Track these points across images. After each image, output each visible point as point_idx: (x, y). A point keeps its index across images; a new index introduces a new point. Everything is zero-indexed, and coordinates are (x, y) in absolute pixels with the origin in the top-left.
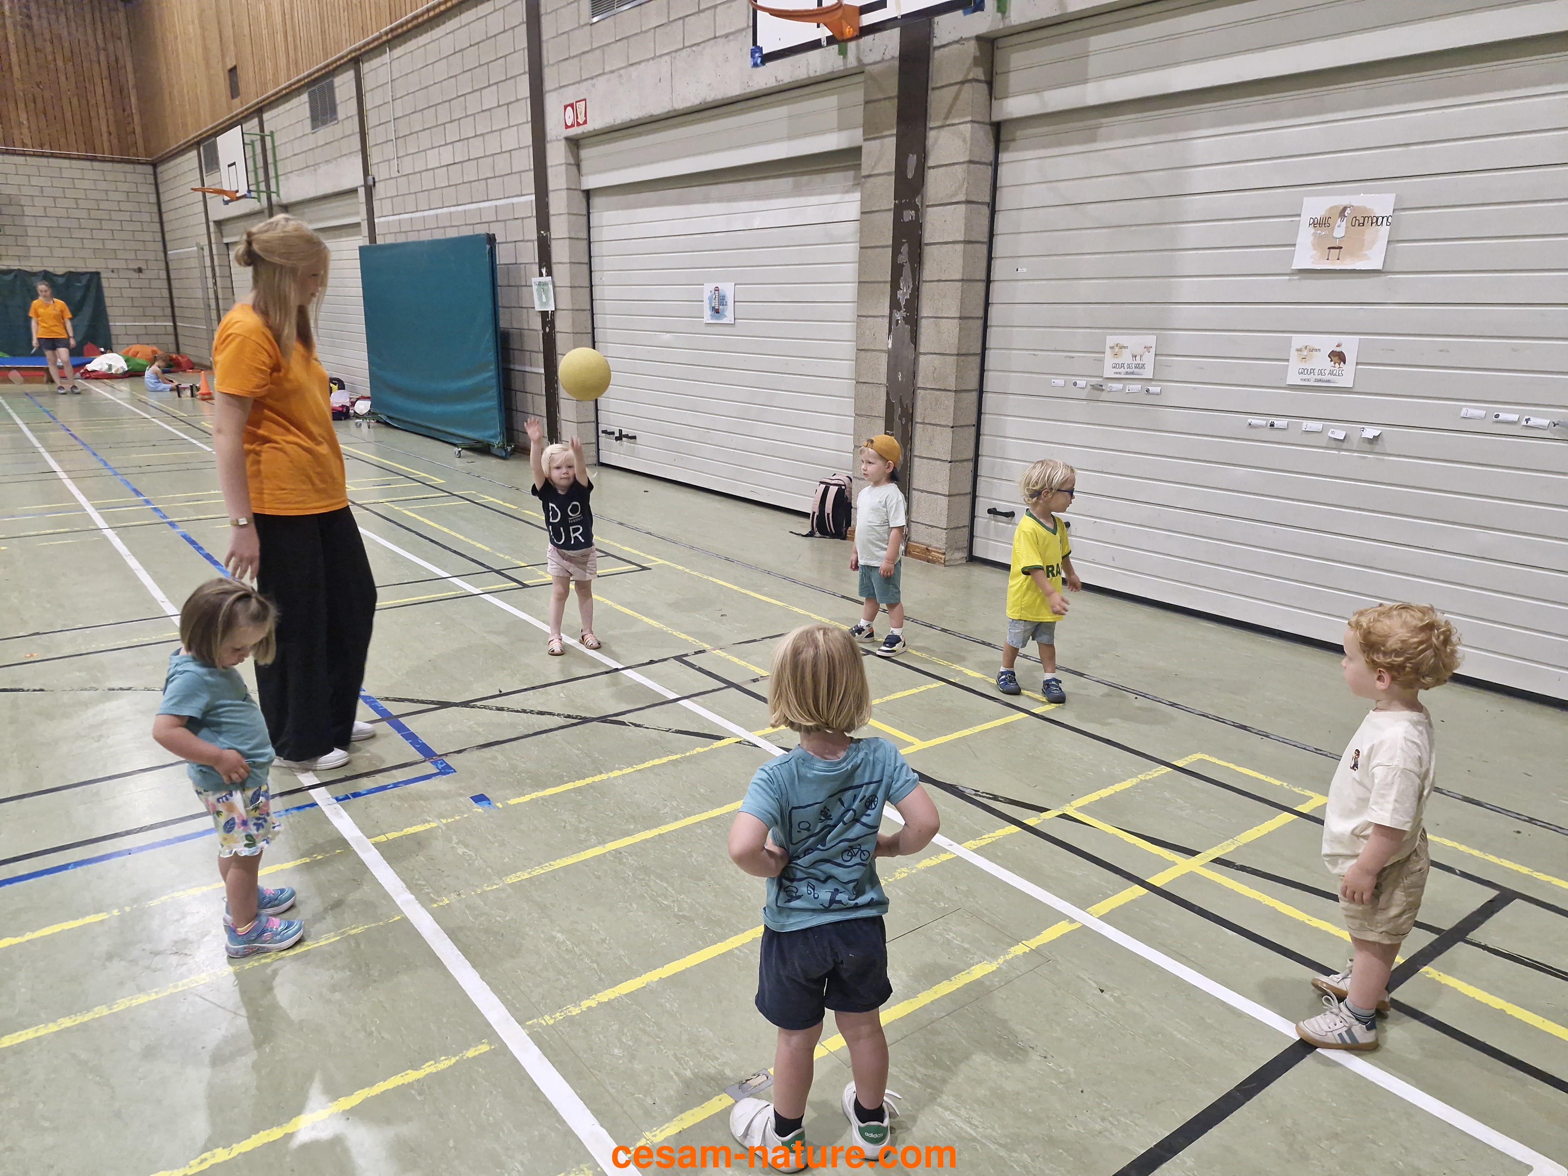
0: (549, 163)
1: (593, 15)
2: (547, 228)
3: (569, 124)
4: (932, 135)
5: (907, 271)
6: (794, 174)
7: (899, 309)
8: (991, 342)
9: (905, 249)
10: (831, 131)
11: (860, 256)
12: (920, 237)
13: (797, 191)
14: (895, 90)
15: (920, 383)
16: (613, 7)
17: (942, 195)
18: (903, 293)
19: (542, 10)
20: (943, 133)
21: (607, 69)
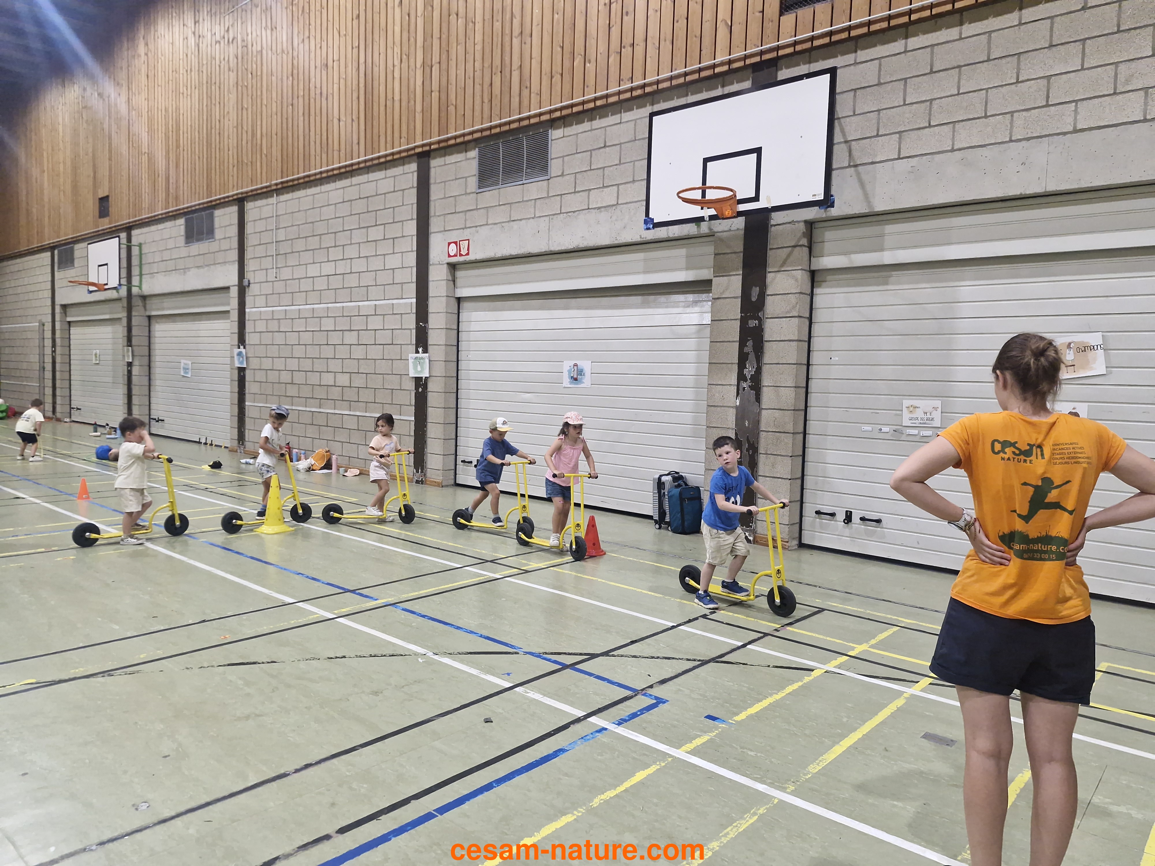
0: (431, 278)
1: (480, 188)
2: (426, 321)
3: (452, 254)
4: (770, 277)
5: (752, 357)
7: (746, 380)
8: (811, 403)
9: (750, 343)
10: (682, 269)
11: (710, 347)
12: (762, 337)
13: (644, 305)
14: (741, 248)
15: (763, 428)
16: (498, 184)
17: (778, 312)
18: (749, 371)
19: (432, 181)
20: (779, 275)
21: (490, 222)
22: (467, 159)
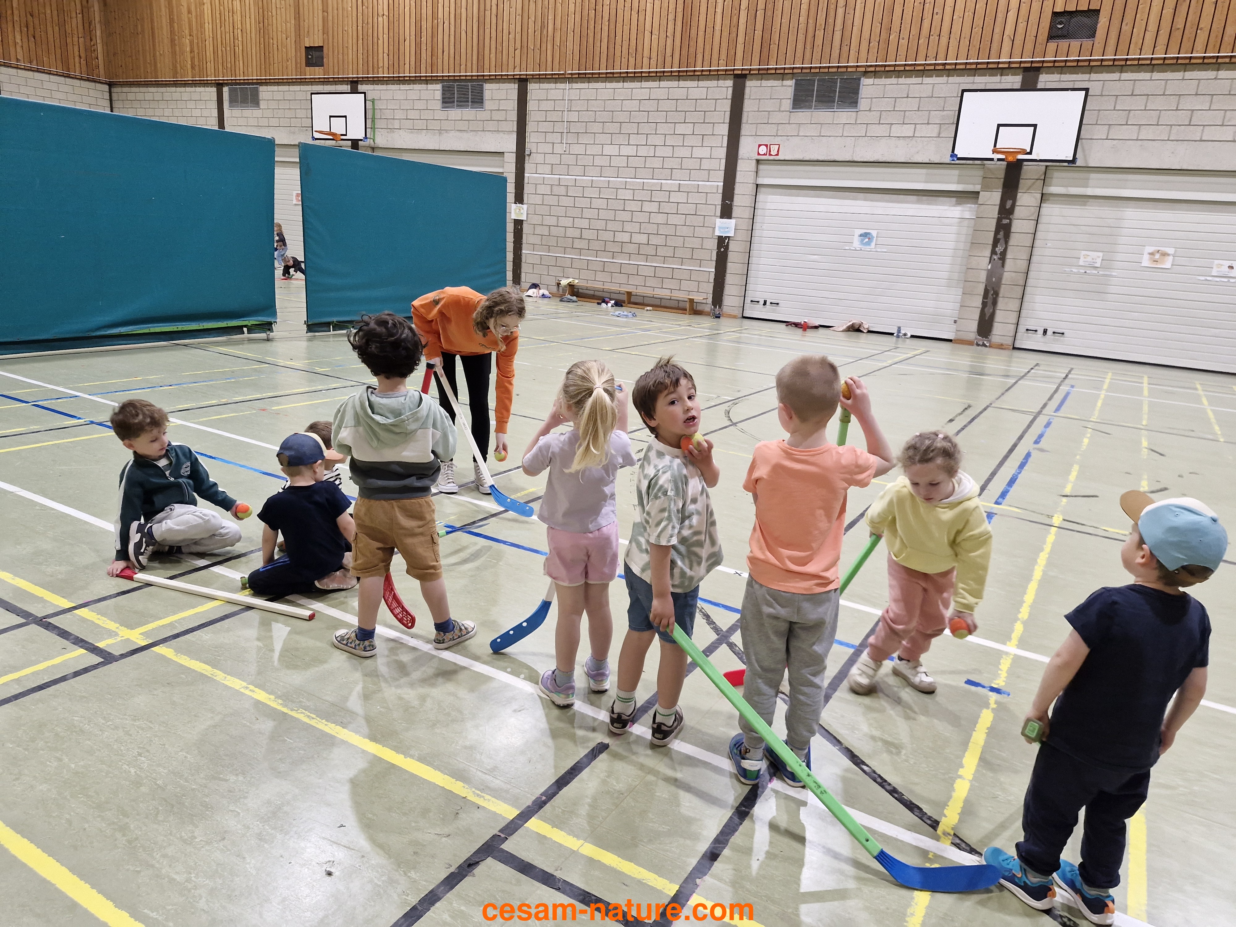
0: (738, 168)
1: (793, 108)
2: (732, 200)
3: (761, 153)
4: (1019, 195)
5: (1002, 241)
6: (918, 195)
7: (996, 254)
8: (1031, 268)
9: (1002, 233)
10: (954, 183)
11: (972, 233)
12: (1010, 229)
13: (918, 202)
14: (1002, 176)
15: (1003, 282)
16: (811, 108)
17: (1022, 216)
18: (999, 249)
19: (746, 96)
20: (1026, 195)
21: (801, 134)
22: (783, 86)
